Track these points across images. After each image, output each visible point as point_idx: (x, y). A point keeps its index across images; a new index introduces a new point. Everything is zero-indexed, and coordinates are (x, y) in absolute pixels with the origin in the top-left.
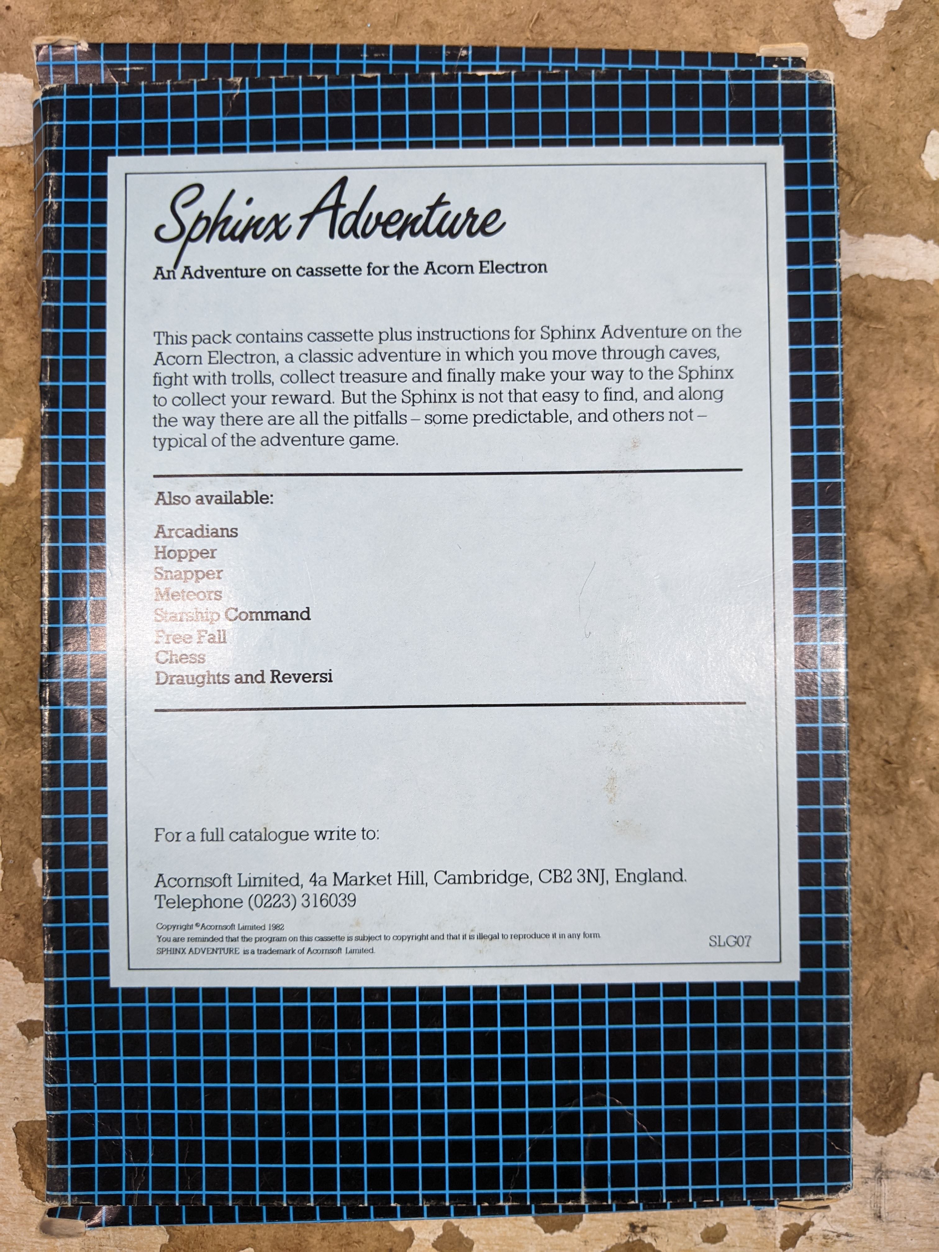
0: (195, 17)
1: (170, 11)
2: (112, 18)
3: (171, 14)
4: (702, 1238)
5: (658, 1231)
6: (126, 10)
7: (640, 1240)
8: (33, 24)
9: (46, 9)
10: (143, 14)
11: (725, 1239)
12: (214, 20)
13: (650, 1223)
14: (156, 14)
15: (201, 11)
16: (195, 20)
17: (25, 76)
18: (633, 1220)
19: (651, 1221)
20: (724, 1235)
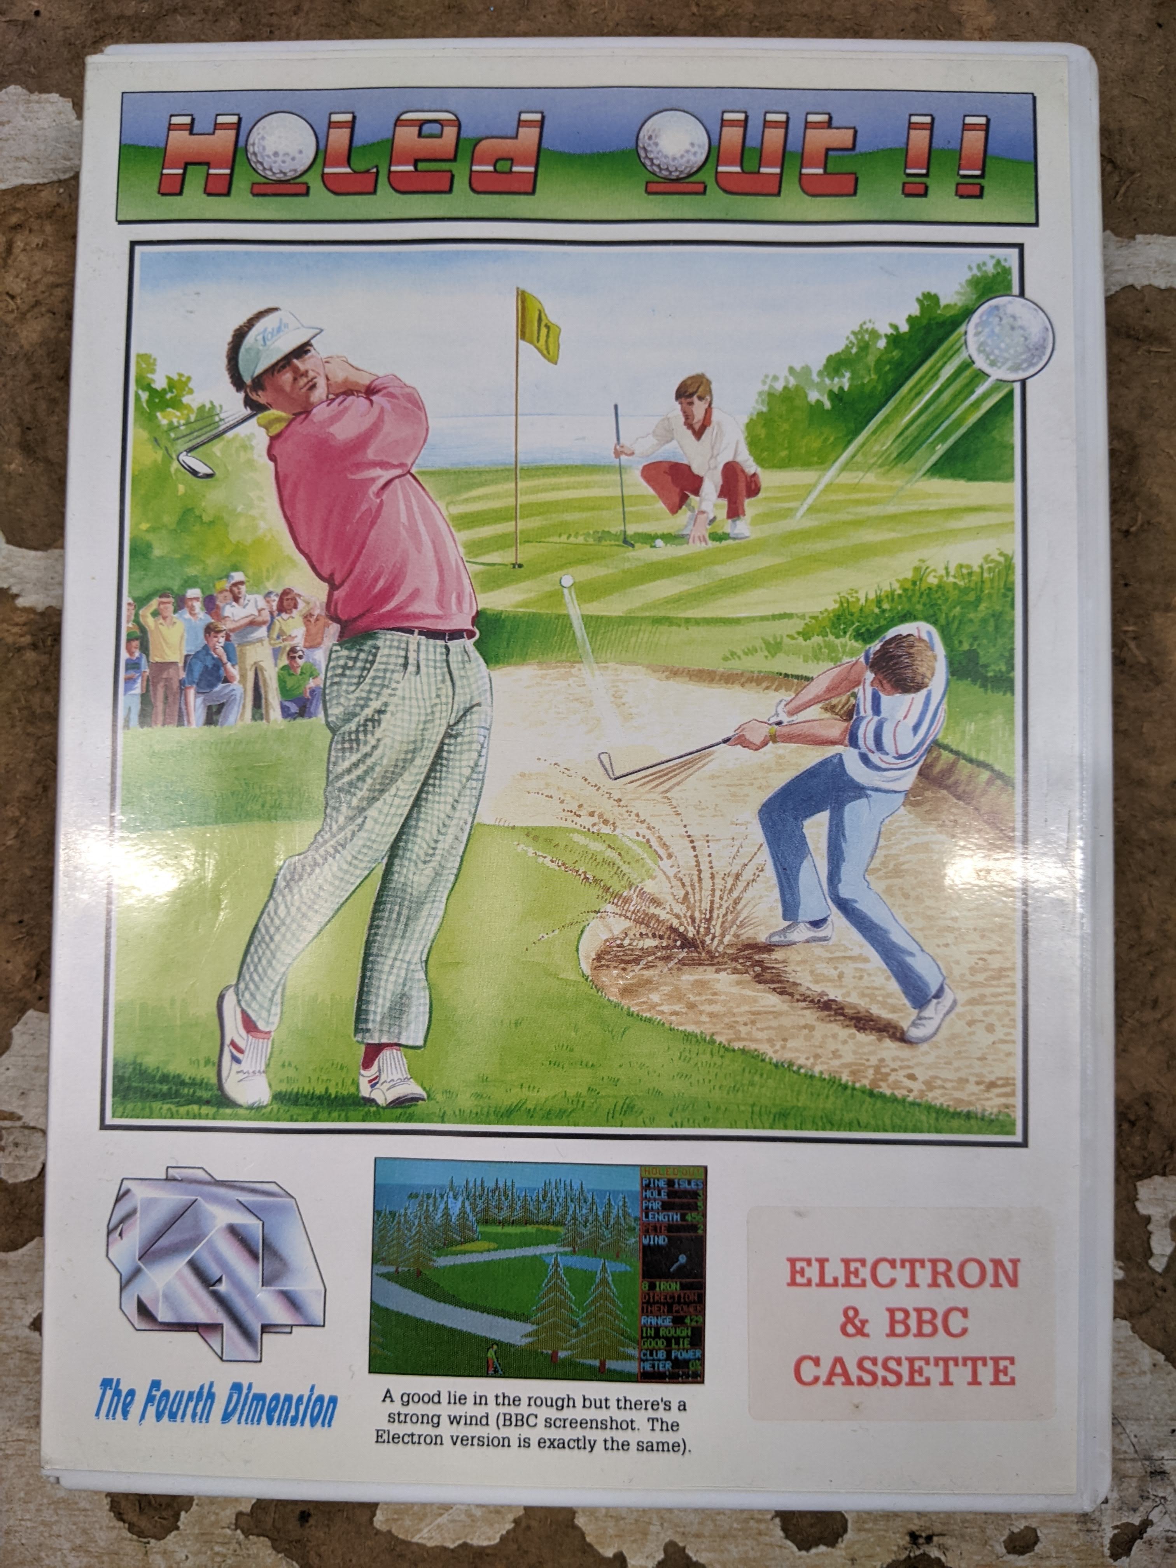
0: (272, 11)
2: (168, 18)
3: (240, 9)
4: (1006, 1547)
5: (949, 1541)
6: (185, 7)
7: (924, 1555)
8: (68, 31)
9: (85, 11)
10: (206, 12)
11: (1037, 1548)
12: (295, 14)
13: (936, 1531)
14: (223, 10)
17: (61, 95)
18: (914, 1528)
19: (938, 1528)
20: (1035, 1543)
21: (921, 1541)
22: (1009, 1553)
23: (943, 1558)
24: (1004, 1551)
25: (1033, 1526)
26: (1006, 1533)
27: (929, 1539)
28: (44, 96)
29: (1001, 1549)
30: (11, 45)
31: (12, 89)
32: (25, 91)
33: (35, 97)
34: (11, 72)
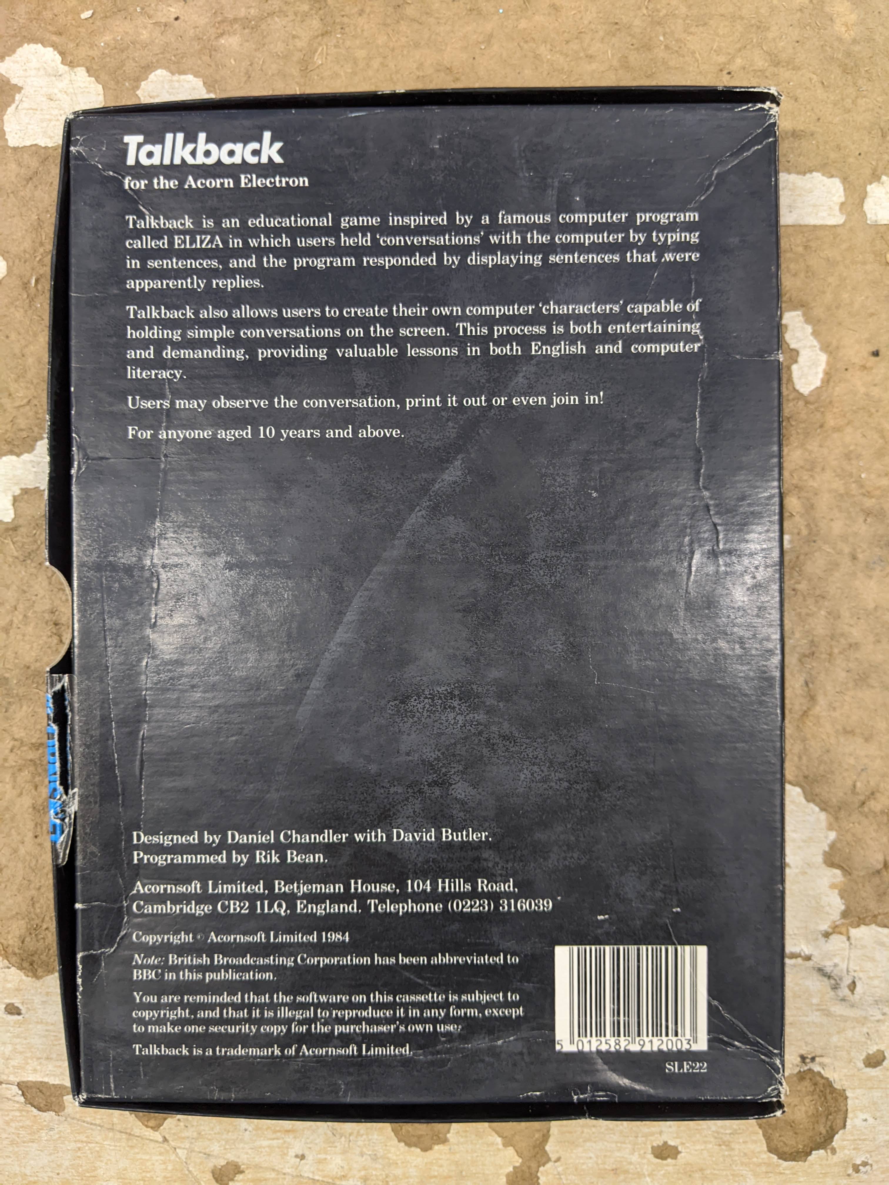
0: (343, 13)
1: (320, 9)
2: (269, 19)
3: (321, 12)
4: (864, 1063)
5: (825, 1060)
6: (281, 11)
7: (810, 1070)
8: (197, 30)
9: (209, 15)
10: (296, 14)
11: (884, 1063)
12: (360, 15)
13: (818, 1054)
14: (308, 12)
15: (348, 7)
16: (343, 16)
17: (195, 76)
18: (803, 1052)
19: (819, 1052)
20: (883, 1060)
21: (808, 1060)
22: (866, 1066)
23: (822, 1072)
24: (862, 1065)
25: (882, 1049)
26: (864, 1054)
27: (813, 1059)
28: (183, 77)
29: (861, 1065)
30: (157, 41)
31: (159, 72)
32: (169, 74)
33: (176, 77)
34: (157, 61)
